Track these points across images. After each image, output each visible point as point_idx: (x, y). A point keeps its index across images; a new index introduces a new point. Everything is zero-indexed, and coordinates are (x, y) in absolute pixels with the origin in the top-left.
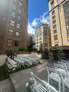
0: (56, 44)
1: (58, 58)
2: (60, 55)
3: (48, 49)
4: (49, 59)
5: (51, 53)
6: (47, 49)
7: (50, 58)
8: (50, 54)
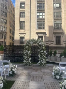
0: (21, 36)
1: (39, 58)
2: (43, 54)
3: (7, 44)
4: (23, 62)
5: (28, 50)
6: (5, 43)
7: (25, 61)
8: (27, 53)
